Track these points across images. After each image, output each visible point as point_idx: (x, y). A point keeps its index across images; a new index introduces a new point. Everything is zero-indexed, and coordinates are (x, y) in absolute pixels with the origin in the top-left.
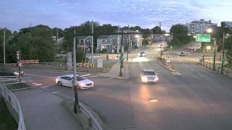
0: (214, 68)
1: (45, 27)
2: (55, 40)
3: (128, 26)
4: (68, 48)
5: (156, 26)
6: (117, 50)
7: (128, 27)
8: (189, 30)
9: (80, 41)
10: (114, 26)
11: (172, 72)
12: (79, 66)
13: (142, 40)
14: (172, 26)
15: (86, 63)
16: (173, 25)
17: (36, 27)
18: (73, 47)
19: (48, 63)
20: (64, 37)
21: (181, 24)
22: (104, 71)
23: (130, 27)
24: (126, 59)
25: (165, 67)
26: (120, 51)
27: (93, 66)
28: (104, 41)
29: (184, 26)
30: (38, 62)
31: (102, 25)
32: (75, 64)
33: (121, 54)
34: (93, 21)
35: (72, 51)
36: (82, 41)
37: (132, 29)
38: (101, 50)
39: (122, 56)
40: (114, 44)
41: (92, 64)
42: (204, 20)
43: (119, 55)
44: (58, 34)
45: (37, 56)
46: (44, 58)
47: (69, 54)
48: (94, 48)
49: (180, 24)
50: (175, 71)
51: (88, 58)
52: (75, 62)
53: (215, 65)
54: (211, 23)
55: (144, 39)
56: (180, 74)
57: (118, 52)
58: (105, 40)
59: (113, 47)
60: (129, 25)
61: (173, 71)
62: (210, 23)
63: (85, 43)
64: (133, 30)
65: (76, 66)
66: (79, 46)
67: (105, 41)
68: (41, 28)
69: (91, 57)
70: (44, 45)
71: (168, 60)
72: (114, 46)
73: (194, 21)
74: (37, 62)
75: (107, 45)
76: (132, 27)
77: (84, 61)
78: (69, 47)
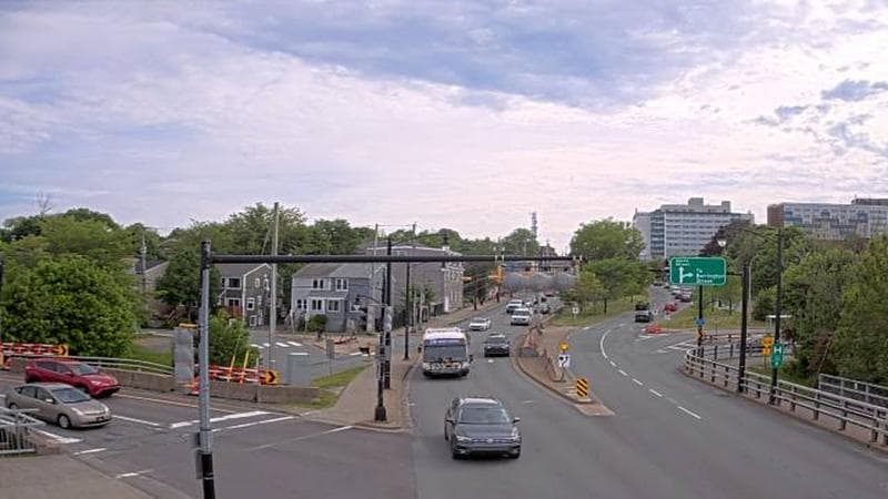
0: (741, 382)
1: (98, 217)
2: (133, 271)
3: (411, 228)
4: (181, 305)
5: (519, 230)
6: (364, 319)
7: (412, 232)
8: (644, 241)
9: (227, 282)
10: (356, 229)
11: (577, 405)
12: (221, 377)
13: (465, 282)
14: (581, 228)
15: (247, 367)
16: (581, 225)
17: (65, 216)
18: (200, 305)
19: (103, 361)
20: (166, 264)
21: (613, 221)
22: (318, 400)
23: (417, 232)
24: (403, 356)
25: (551, 384)
26: (379, 326)
27: (275, 382)
28: (319, 284)
29: (625, 228)
30: (66, 355)
31: (313, 223)
32: (207, 371)
33: (381, 338)
34: (280, 205)
35: (194, 318)
36: (235, 283)
37: (428, 240)
38: (307, 319)
39: (388, 343)
40: (358, 300)
41: (271, 374)
42: (701, 200)
43: (376, 340)
44: (144, 250)
45: (61, 327)
46: (91, 338)
47: (185, 331)
48: (279, 311)
49: (611, 218)
50: (589, 400)
51: (254, 351)
52: (207, 362)
53: (746, 372)
54: (729, 214)
55: (469, 278)
56: (610, 413)
57: (370, 326)
58: (322, 282)
59: (353, 309)
60: (414, 226)
61: (582, 400)
62: (726, 214)
63: (244, 290)
64: (429, 245)
65: (211, 378)
66: (223, 299)
67: (322, 286)
68: (85, 222)
69: (267, 345)
70: (91, 287)
71: (562, 359)
72: (357, 307)
73: (663, 206)
74: (63, 354)
75: (331, 302)
76: (426, 231)
77: (240, 358)
78: (184, 303)
